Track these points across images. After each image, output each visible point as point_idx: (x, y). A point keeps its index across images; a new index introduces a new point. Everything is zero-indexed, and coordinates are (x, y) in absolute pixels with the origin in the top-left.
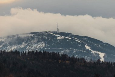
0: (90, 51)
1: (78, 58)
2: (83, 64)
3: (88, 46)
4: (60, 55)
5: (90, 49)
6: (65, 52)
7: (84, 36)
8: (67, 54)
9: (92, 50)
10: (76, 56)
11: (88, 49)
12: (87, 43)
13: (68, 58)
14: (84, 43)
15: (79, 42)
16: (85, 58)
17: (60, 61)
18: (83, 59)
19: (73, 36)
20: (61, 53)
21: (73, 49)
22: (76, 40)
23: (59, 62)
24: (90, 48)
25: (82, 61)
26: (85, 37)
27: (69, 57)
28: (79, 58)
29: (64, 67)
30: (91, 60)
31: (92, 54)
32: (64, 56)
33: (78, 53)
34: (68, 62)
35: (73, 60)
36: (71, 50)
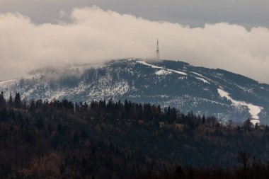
0: (230, 102)
1: (202, 116)
2: (213, 130)
3: (225, 90)
4: (163, 111)
5: (229, 98)
6: (173, 104)
7: (215, 68)
8: (177, 107)
9: (232, 101)
10: (198, 114)
11: (225, 98)
12: (222, 83)
13: (180, 116)
14: (216, 83)
15: (205, 81)
16: (218, 116)
17: (162, 124)
18: (213, 119)
19: (190, 69)
20: (165, 106)
21: (190, 97)
22: (198, 76)
23: (161, 126)
24: (229, 95)
25: (211, 123)
26: (219, 71)
27: (183, 115)
28: (204, 117)
29: (171, 136)
30: (230, 121)
31: (232, 108)
32: (172, 114)
33: (202, 106)
34: (180, 125)
35: (190, 121)
36: (187, 99)
